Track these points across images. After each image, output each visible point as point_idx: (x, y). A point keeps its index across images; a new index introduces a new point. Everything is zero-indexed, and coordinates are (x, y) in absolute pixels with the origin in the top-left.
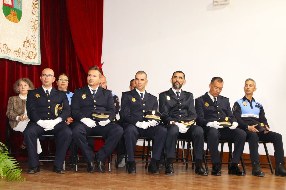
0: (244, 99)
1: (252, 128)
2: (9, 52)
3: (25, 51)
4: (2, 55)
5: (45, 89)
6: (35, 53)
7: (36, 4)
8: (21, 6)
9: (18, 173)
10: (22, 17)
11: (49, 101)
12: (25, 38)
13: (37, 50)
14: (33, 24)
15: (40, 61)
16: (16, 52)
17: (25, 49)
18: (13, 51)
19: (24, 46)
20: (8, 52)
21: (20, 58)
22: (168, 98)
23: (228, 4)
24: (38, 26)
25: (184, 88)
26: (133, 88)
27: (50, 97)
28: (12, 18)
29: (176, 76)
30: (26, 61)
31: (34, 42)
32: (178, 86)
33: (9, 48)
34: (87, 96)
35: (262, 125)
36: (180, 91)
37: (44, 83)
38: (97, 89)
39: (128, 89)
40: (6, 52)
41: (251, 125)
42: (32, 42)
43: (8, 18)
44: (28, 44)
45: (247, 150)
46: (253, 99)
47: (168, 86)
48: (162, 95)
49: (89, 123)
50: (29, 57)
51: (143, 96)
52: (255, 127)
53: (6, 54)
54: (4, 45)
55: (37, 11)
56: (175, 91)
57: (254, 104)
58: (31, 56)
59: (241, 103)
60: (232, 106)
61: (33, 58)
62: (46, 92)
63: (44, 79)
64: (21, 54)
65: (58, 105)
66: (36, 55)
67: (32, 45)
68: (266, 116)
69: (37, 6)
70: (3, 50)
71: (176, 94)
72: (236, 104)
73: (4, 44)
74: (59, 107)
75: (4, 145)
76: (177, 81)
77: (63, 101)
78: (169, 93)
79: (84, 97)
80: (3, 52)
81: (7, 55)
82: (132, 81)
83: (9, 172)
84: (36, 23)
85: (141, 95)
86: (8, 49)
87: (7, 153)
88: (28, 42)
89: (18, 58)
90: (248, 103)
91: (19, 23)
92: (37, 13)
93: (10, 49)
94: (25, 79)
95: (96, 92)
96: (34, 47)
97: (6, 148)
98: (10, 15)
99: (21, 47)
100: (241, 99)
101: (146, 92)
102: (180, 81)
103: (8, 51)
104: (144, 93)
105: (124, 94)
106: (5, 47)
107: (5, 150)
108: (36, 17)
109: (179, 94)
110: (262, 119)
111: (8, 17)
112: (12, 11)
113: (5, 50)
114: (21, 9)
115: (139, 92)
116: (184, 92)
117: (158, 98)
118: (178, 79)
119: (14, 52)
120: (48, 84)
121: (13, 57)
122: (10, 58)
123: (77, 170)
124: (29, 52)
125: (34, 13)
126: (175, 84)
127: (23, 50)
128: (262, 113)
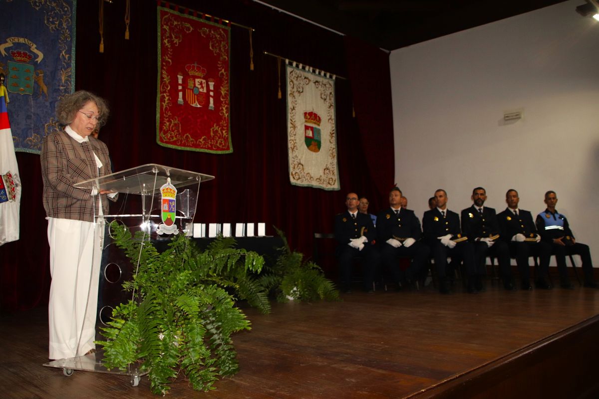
0: (547, 211)
1: (559, 240)
3: (325, 178)
4: (306, 184)
5: (351, 213)
6: (334, 180)
7: (333, 133)
8: (320, 137)
9: (336, 294)
10: (322, 147)
11: (356, 224)
12: (325, 165)
13: (336, 177)
14: (331, 152)
15: (339, 187)
16: (318, 180)
17: (326, 176)
18: (315, 179)
19: (324, 174)
20: (311, 180)
21: (321, 185)
22: (471, 215)
23: (520, 118)
24: (335, 154)
25: (487, 204)
26: (434, 208)
27: (356, 220)
28: (313, 148)
29: (478, 194)
30: (327, 187)
31: (332, 169)
32: (480, 203)
34: (391, 216)
35: (568, 238)
36: (482, 208)
37: (349, 206)
38: (399, 209)
39: (428, 209)
41: (557, 238)
42: (331, 169)
43: (309, 149)
44: (328, 171)
45: (553, 262)
46: (556, 212)
47: (469, 203)
48: (465, 212)
49: (394, 243)
50: (329, 183)
51: (445, 215)
52: (562, 240)
53: (309, 182)
55: (334, 140)
56: (477, 208)
57: (557, 216)
58: (331, 182)
59: (544, 216)
60: (534, 219)
61: (332, 184)
62: (352, 216)
63: (349, 203)
64: (322, 181)
65: (364, 228)
66: (335, 181)
67: (331, 172)
68: (570, 227)
69: (334, 135)
71: (479, 211)
72: (539, 217)
73: (308, 173)
74: (365, 229)
75: (320, 268)
76: (479, 199)
77: (369, 224)
78: (472, 209)
79: (388, 217)
80: (306, 180)
82: (431, 200)
83: (328, 293)
84: (334, 150)
85: (442, 213)
86: (311, 177)
87: (323, 275)
88: (328, 169)
89: (320, 185)
90: (552, 216)
91: (319, 153)
92: (334, 142)
93: (313, 178)
95: (399, 212)
96: (333, 174)
97: (322, 271)
98: (311, 146)
99: (322, 174)
100: (543, 212)
101: (448, 211)
102: (481, 197)
104: (445, 211)
105: (426, 213)
106: (308, 176)
107: (321, 272)
108: (334, 145)
109: (482, 211)
110: (567, 231)
112: (313, 143)
113: (309, 178)
114: (320, 139)
115: (441, 210)
116: (485, 208)
117: (460, 216)
118: (480, 196)
120: (352, 207)
121: (315, 184)
122: (312, 185)
123: (386, 290)
124: (329, 179)
125: (332, 142)
126: (477, 202)
127: (324, 177)
128: (565, 224)
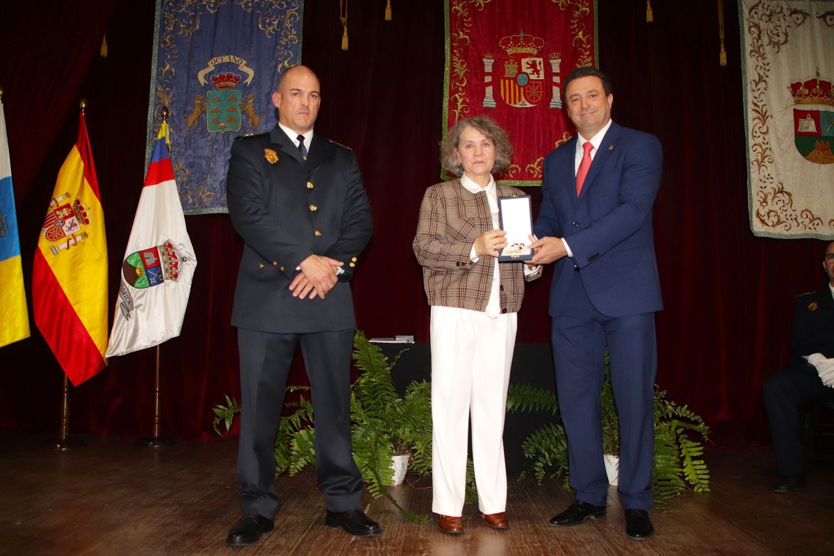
2: (818, 224)
4: (800, 233)
16: (833, 223)
18: (826, 222)
20: (814, 224)
33: (815, 216)
40: (811, 225)
43: (808, 159)
53: (810, 228)
54: (803, 211)
70: (802, 222)
73: (804, 209)
80: (801, 225)
81: (813, 231)
86: (813, 218)
93: (819, 219)
94: (477, 119)
98: (814, 151)
103: (815, 222)
106: (804, 216)
111: (809, 156)
112: (818, 143)
113: (807, 221)
119: (830, 223)
121: (827, 232)
122: (818, 236)
